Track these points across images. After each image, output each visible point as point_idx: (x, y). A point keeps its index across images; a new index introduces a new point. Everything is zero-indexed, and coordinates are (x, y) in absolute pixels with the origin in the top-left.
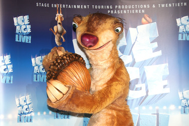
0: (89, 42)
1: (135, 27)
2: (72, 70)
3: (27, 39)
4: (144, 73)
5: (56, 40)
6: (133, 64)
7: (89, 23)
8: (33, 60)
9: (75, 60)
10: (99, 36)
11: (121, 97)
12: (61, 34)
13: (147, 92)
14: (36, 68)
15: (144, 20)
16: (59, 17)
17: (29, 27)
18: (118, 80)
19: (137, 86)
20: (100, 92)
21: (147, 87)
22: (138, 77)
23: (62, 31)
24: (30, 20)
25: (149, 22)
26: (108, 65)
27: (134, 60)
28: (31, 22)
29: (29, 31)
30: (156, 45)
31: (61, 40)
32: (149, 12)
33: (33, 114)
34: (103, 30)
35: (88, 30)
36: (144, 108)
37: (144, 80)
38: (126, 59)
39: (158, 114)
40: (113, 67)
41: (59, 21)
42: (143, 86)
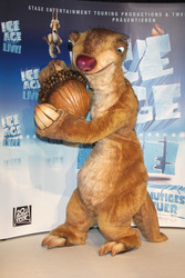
0: (85, 66)
1: (144, 39)
2: (66, 90)
3: (17, 49)
4: (152, 94)
5: (50, 51)
6: (139, 83)
7: (87, 42)
8: (23, 74)
9: (73, 79)
10: (97, 58)
11: (125, 127)
12: (56, 44)
13: (154, 116)
14: (26, 84)
15: (154, 31)
16: (54, 23)
17: (19, 34)
18: (121, 107)
19: (142, 109)
20: (99, 119)
21: (154, 110)
22: (145, 98)
23: (58, 41)
24: (20, 26)
25: (160, 34)
26: (111, 89)
27: (141, 78)
28: (22, 29)
29: (19, 39)
30: (167, 61)
31: (55, 52)
32: (161, 22)
33: (21, 137)
34: (102, 51)
35: (85, 50)
36: (149, 134)
37: (151, 101)
38: (132, 77)
39: (165, 143)
40: (117, 91)
41: (54, 29)
42: (150, 109)
